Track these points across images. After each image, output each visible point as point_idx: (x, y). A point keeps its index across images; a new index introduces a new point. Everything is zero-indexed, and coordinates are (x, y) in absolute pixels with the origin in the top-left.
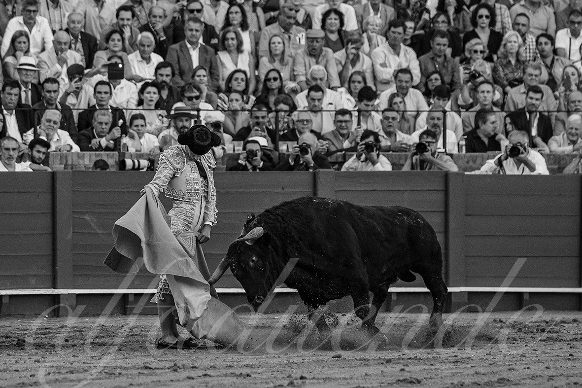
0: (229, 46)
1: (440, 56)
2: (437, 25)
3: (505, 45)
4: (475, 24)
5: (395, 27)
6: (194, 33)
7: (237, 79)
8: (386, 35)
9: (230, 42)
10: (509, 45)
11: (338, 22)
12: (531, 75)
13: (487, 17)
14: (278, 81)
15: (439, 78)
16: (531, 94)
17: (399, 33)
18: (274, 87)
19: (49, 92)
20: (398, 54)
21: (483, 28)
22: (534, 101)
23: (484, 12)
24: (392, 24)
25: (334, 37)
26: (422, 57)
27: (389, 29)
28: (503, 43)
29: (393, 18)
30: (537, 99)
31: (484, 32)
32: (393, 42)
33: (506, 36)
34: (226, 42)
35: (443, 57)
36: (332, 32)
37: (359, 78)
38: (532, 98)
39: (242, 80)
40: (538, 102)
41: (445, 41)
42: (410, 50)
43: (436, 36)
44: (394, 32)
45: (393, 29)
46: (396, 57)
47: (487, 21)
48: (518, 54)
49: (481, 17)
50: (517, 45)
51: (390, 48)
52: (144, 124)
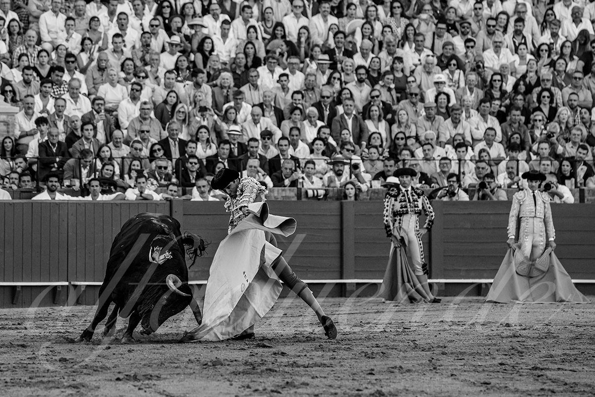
0: (373, 115)
1: (515, 123)
2: (516, 101)
3: (559, 116)
4: (539, 101)
5: (485, 103)
6: (349, 107)
7: (374, 138)
8: (478, 110)
9: (374, 112)
10: (561, 116)
11: (446, 101)
12: (575, 135)
13: (548, 97)
14: (404, 140)
15: (519, 137)
16: (580, 150)
17: (488, 107)
18: (401, 144)
19: (252, 147)
20: (487, 122)
21: (545, 104)
22: (581, 155)
23: (546, 94)
24: (482, 101)
25: (443, 110)
26: (503, 124)
27: (480, 104)
28: (557, 114)
29: (482, 97)
30: (584, 154)
31: (546, 107)
32: (483, 113)
33: (560, 110)
34: (371, 113)
35: (517, 124)
36: (442, 108)
37: (460, 138)
38: (580, 153)
39: (378, 138)
40: (584, 156)
41: (518, 113)
42: (495, 119)
43: (512, 110)
44: (484, 106)
45: (483, 104)
46: (485, 124)
47: (548, 100)
48: (567, 122)
49: (544, 97)
50: (567, 116)
51: (482, 118)
52: (313, 167)
